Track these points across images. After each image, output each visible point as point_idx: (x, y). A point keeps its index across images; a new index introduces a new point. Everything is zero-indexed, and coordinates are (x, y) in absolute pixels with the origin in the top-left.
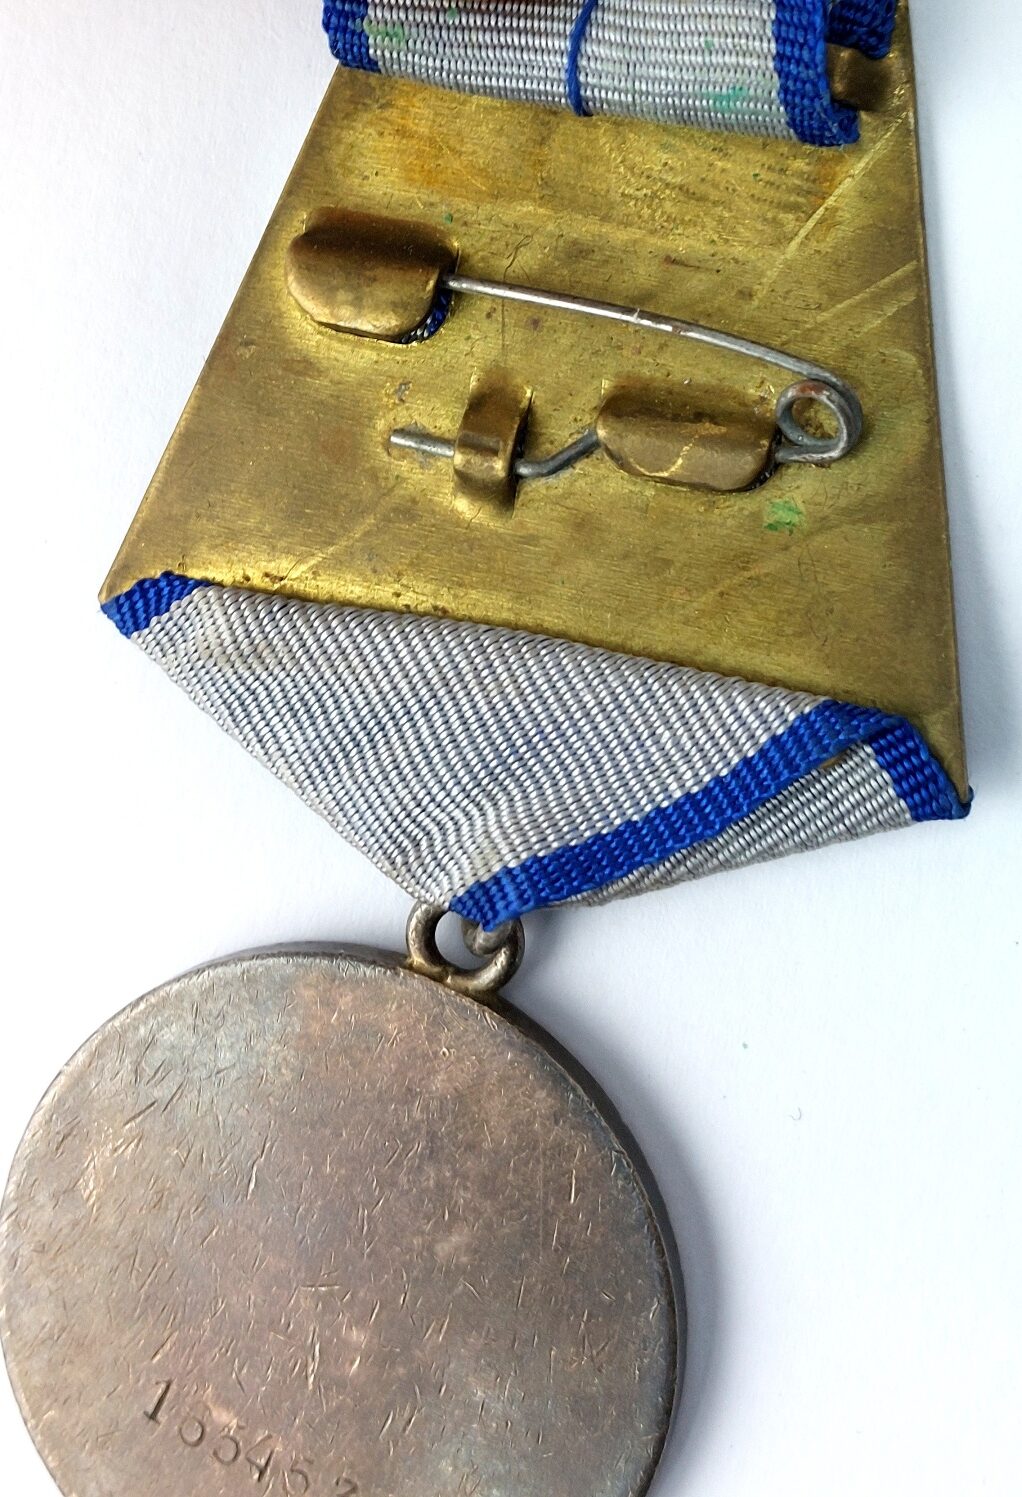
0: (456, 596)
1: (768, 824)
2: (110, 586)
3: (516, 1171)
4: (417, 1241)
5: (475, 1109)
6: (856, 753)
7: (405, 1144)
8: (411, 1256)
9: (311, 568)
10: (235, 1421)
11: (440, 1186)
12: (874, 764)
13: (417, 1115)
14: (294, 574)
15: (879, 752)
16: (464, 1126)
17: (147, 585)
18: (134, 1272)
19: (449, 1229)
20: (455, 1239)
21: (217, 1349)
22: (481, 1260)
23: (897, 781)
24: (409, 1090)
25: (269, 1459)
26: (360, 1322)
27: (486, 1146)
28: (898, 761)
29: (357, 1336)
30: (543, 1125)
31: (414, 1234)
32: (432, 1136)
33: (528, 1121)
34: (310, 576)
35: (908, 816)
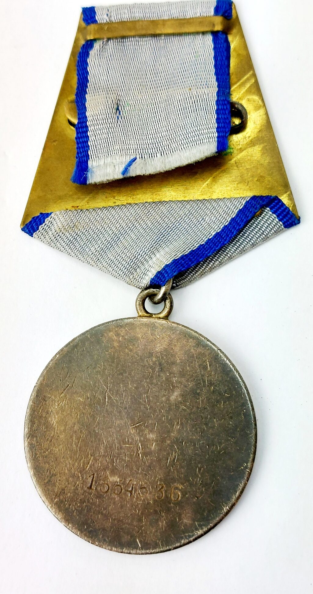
0: (133, 199)
1: (242, 240)
2: (23, 222)
3: (189, 366)
4: (164, 399)
5: (172, 351)
6: (265, 211)
7: (152, 370)
8: (163, 404)
9: (86, 201)
10: (118, 479)
11: (167, 379)
12: (271, 213)
13: (154, 359)
14: (81, 205)
15: (271, 209)
16: (170, 358)
17: (35, 218)
18: (74, 442)
19: (173, 391)
20: (176, 394)
21: (107, 457)
22: (185, 398)
23: (278, 216)
24: (150, 353)
25: (133, 488)
26: (151, 431)
27: (178, 361)
28: (277, 210)
29: (152, 436)
30: (194, 349)
31: (162, 397)
32: (160, 364)
33: (189, 350)
34: (87, 204)
35: (283, 227)
